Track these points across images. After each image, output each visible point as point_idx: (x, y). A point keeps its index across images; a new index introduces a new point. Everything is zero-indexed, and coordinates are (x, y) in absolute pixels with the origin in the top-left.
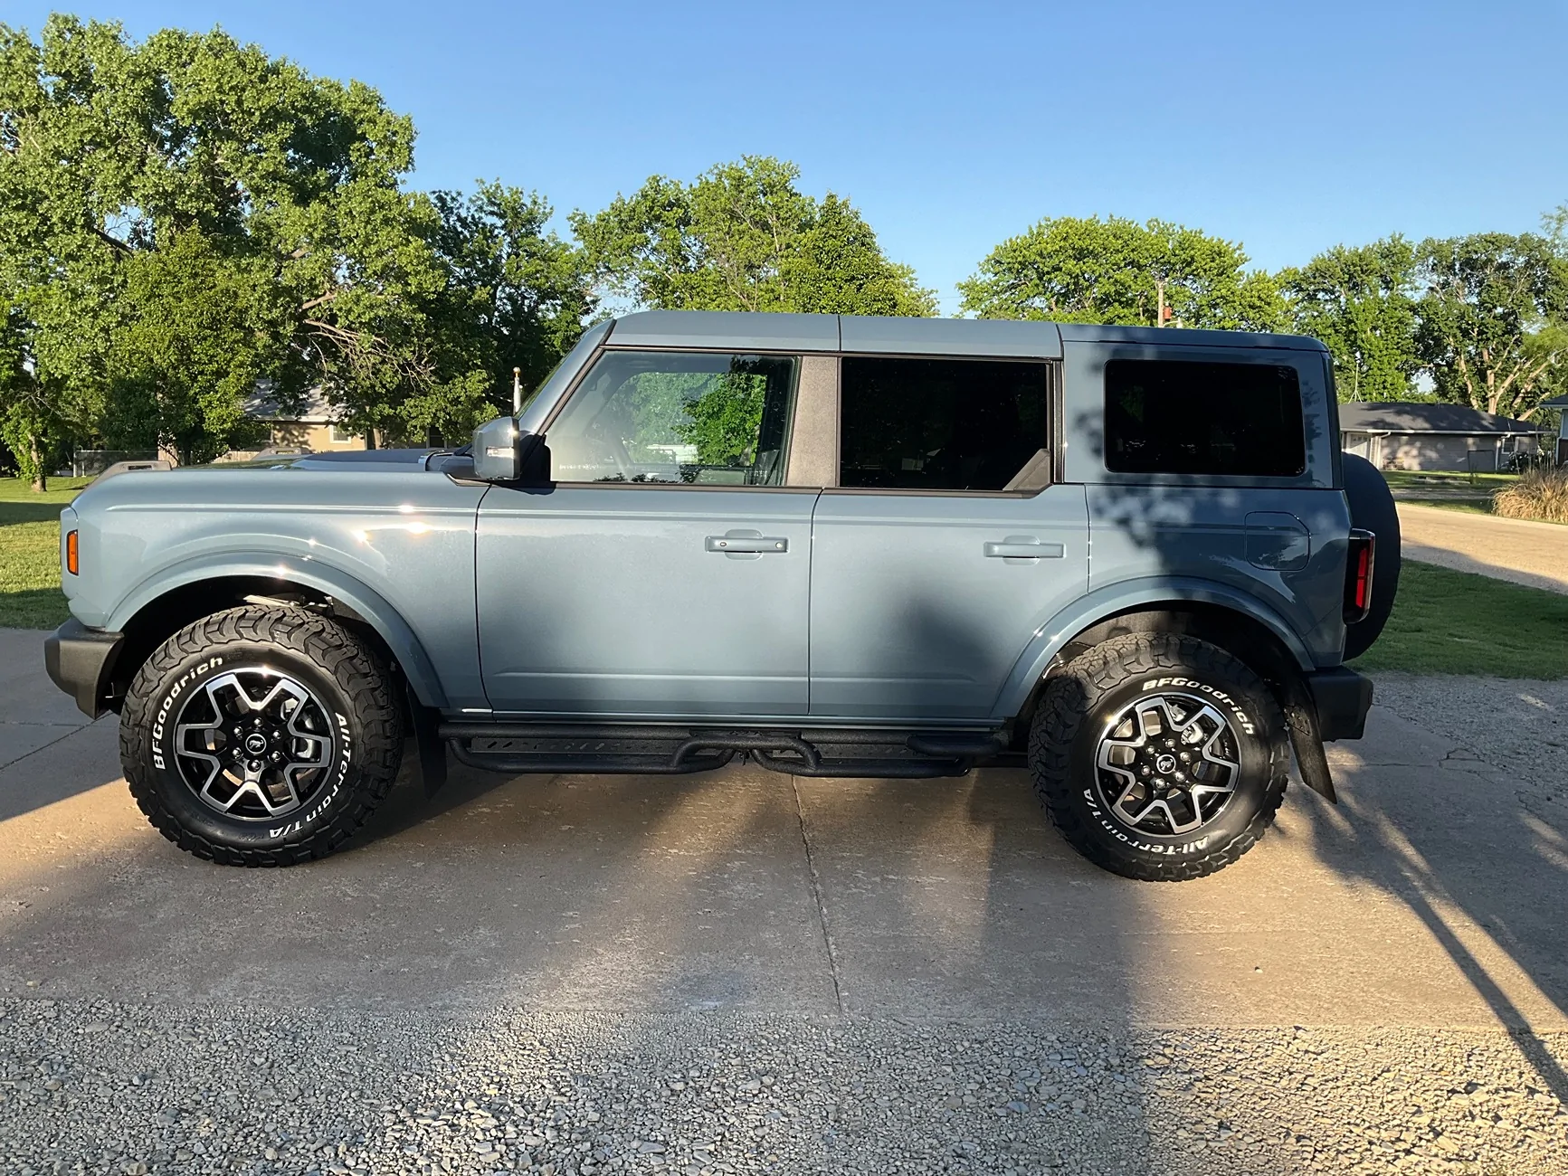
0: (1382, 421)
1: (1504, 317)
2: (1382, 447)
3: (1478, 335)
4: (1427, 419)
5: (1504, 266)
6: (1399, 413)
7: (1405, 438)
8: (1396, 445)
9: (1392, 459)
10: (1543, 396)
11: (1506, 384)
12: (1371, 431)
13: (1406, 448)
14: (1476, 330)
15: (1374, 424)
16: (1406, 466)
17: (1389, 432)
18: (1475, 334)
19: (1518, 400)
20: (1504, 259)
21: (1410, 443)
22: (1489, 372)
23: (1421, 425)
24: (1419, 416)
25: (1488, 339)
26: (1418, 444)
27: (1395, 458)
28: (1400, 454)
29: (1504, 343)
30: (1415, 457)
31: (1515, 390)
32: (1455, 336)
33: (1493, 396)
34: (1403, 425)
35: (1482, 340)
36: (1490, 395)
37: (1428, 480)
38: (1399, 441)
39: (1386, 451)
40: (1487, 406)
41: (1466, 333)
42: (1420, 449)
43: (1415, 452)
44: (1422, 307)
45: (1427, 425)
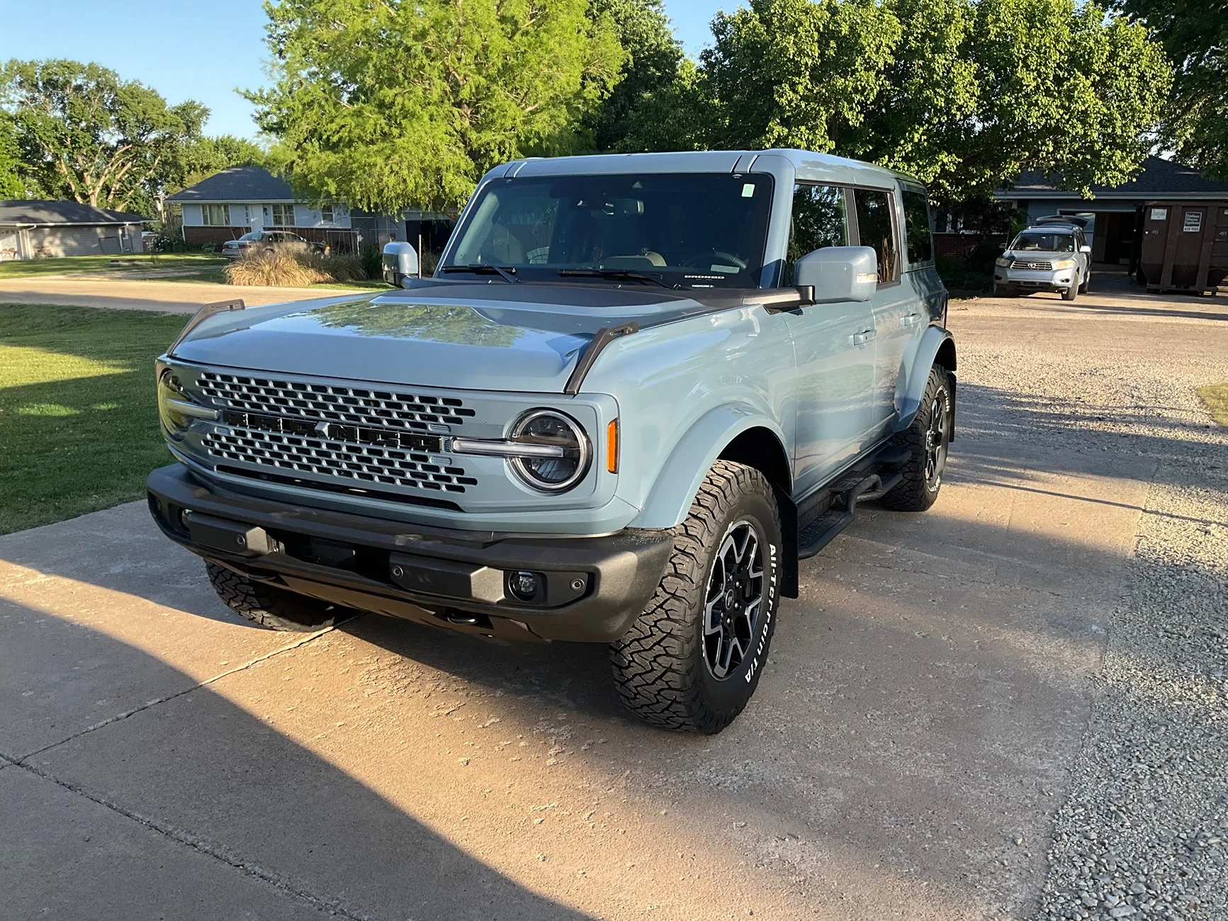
0: (25, 217)
1: (88, 129)
2: (31, 239)
3: (72, 144)
4: (62, 214)
5: (78, 88)
6: (37, 209)
7: (47, 230)
8: (41, 236)
9: (40, 248)
10: (130, 193)
11: (101, 183)
12: (19, 225)
13: (50, 239)
14: (69, 139)
15: (20, 219)
16: (53, 253)
17: (35, 225)
18: (69, 143)
19: (111, 197)
20: (79, 82)
21: (51, 234)
22: (85, 174)
23: (56, 219)
24: (54, 211)
25: (80, 147)
26: (59, 235)
27: (43, 247)
28: (46, 244)
29: (92, 151)
30: (58, 246)
31: (107, 189)
32: (53, 144)
33: (93, 194)
34: (45, 219)
35: (75, 148)
36: (90, 192)
37: (120, 263)
38: (42, 232)
39: (35, 242)
40: (89, 201)
41: (62, 143)
42: (61, 239)
43: (57, 242)
44: (21, 119)
45: (62, 219)
